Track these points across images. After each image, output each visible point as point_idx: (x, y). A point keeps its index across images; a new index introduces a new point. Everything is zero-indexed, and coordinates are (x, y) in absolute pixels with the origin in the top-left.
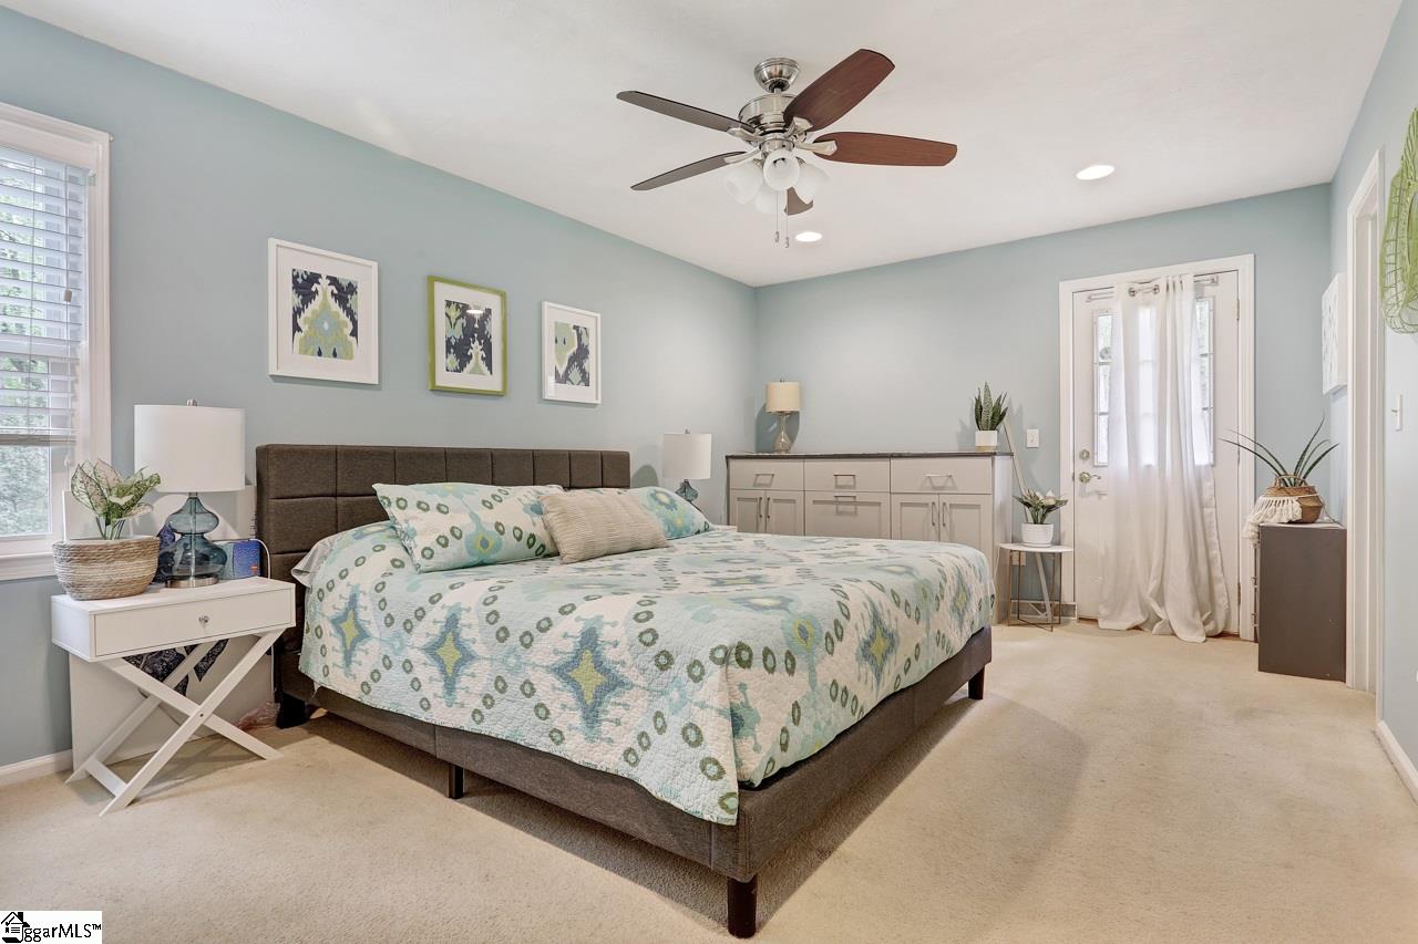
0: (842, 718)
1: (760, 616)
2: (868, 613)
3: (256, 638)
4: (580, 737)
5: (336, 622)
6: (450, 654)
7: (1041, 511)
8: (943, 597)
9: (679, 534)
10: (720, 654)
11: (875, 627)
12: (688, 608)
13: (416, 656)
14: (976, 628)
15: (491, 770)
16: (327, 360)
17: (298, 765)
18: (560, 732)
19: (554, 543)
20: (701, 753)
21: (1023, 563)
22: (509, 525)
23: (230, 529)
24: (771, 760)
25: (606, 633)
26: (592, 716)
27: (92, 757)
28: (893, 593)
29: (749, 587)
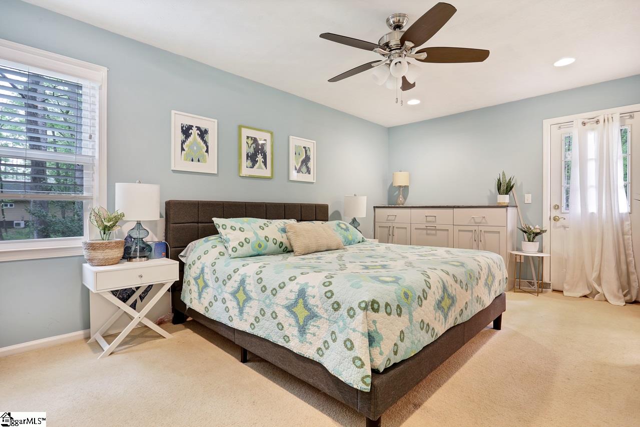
0: (426, 338)
1: (384, 286)
2: (440, 285)
3: (163, 285)
4: (297, 340)
5: (196, 279)
6: (241, 296)
7: (532, 235)
8: (480, 278)
9: (350, 243)
10: (363, 305)
11: (444, 293)
12: (349, 281)
13: (228, 297)
14: (498, 294)
15: (259, 352)
16: (195, 163)
17: (179, 342)
18: (288, 337)
19: (291, 246)
20: (353, 354)
21: (523, 261)
22: (271, 237)
23: (154, 237)
24: (389, 360)
25: (310, 291)
26: (302, 330)
27: (98, 333)
28: (454, 276)
29: (380, 270)
